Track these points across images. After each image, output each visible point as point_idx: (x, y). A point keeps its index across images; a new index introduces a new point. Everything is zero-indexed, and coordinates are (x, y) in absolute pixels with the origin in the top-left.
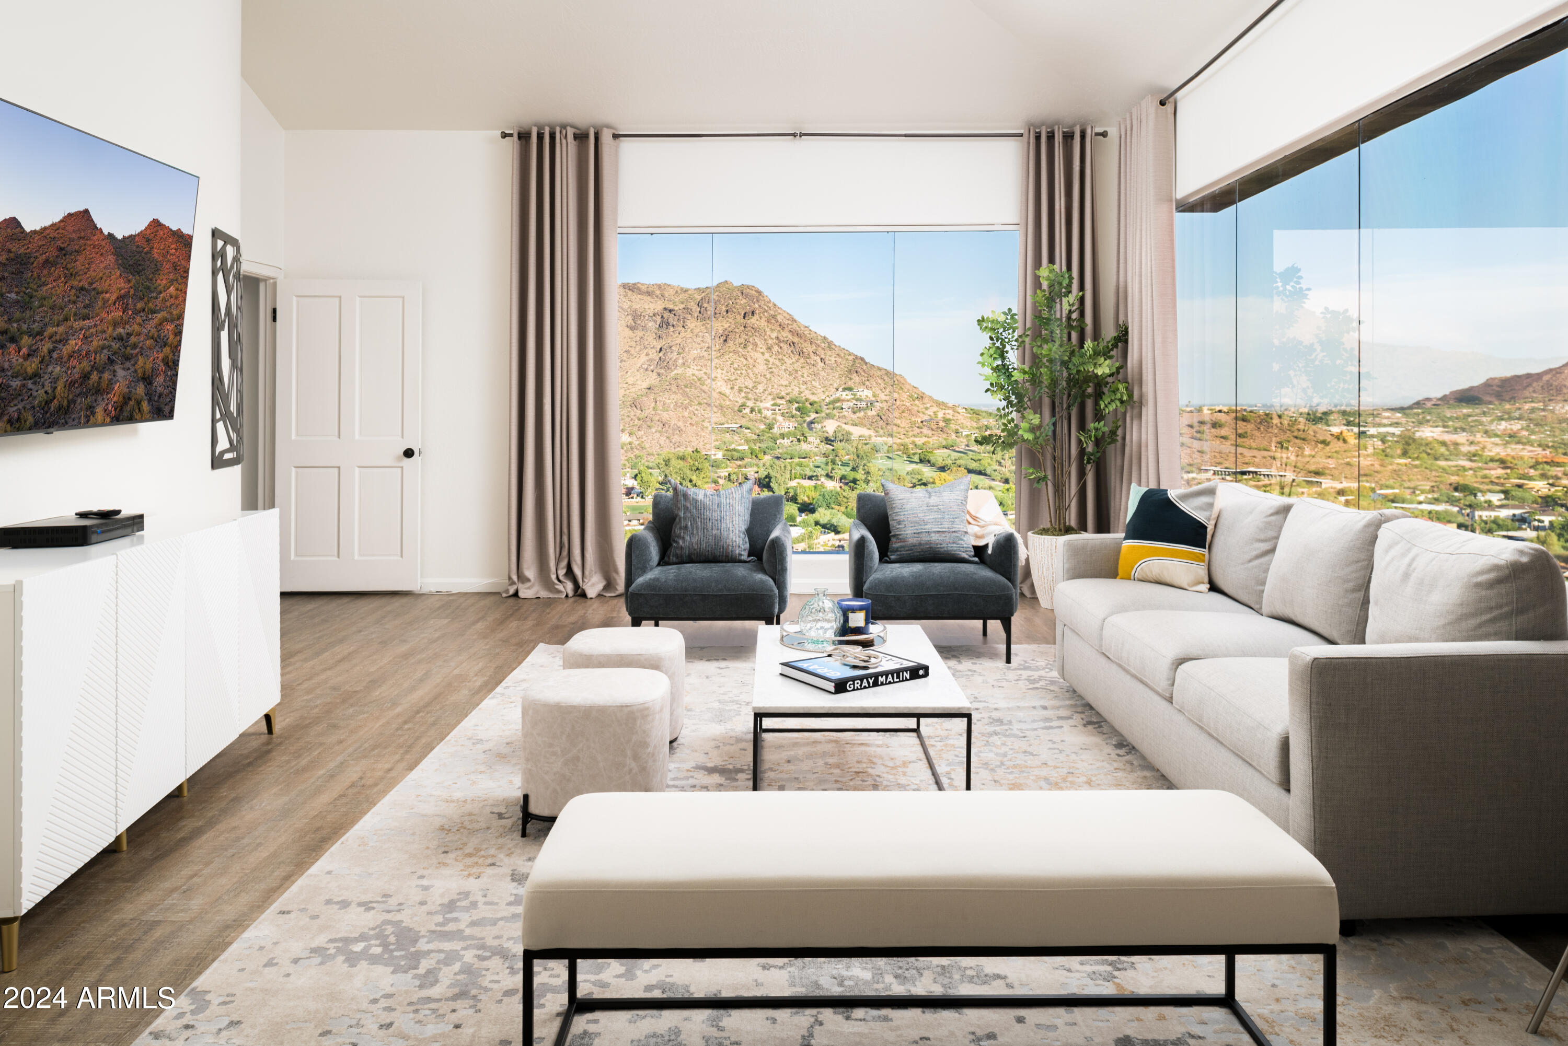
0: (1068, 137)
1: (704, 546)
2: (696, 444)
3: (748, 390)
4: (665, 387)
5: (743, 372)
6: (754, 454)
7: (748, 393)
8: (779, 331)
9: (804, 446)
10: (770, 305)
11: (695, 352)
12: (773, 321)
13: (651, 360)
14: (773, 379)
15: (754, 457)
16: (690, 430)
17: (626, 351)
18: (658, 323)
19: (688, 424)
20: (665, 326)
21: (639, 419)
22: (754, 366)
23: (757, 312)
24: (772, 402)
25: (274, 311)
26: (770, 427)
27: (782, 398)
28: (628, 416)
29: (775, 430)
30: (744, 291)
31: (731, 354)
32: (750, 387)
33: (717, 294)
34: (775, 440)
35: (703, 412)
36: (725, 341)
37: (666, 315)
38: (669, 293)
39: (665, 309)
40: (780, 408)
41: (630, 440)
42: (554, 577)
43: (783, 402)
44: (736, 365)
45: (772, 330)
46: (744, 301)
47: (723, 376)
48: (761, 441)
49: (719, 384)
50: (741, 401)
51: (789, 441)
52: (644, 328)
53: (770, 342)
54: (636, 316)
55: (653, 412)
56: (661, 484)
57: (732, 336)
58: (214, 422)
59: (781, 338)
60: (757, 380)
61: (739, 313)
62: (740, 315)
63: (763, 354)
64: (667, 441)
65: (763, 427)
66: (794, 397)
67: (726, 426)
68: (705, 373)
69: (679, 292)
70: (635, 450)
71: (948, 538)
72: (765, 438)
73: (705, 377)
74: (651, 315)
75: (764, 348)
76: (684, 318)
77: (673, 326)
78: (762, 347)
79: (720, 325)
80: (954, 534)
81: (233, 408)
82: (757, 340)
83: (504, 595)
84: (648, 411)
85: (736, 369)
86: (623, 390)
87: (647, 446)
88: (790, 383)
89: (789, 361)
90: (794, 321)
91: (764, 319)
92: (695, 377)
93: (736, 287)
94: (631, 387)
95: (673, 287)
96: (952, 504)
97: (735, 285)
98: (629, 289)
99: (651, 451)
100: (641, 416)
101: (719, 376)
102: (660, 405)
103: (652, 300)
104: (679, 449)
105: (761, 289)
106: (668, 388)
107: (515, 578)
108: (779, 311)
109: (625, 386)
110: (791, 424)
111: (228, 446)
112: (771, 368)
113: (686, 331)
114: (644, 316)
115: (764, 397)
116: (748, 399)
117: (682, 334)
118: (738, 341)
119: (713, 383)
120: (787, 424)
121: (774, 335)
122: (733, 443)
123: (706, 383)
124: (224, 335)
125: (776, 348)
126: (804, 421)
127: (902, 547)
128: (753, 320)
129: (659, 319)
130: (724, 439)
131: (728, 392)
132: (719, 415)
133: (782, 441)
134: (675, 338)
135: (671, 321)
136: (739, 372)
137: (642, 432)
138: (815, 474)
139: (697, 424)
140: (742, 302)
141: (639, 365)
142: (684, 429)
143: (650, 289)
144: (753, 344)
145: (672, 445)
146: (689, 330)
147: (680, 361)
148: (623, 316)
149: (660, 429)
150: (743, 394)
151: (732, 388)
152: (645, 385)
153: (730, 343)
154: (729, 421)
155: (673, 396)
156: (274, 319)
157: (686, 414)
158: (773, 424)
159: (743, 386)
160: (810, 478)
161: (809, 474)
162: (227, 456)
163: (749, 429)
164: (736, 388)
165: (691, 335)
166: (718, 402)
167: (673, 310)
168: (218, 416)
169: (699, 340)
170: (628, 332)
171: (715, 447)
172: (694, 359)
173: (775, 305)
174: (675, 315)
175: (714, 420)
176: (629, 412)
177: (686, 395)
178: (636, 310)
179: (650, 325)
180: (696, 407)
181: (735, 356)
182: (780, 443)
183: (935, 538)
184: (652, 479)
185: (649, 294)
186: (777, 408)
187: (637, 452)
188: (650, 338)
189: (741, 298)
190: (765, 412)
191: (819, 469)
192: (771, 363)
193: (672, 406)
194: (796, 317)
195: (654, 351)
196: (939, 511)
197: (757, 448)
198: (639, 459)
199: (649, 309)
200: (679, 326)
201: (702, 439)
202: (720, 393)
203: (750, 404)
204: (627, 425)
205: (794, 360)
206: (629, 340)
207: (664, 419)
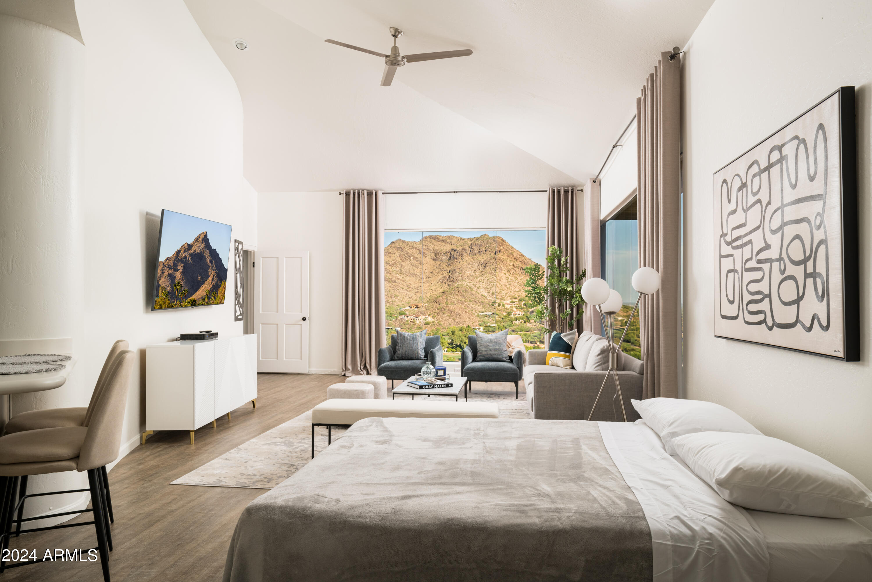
0: (566, 192)
1: (407, 353)
2: (468, 323)
3: (497, 294)
4: (452, 292)
5: (495, 284)
6: (500, 329)
7: (497, 295)
8: (514, 261)
9: (528, 325)
10: (509, 247)
11: (468, 273)
12: (511, 256)
13: (445, 277)
14: (511, 288)
15: (500, 330)
16: (465, 315)
17: (431, 272)
18: (448, 257)
19: (464, 312)
20: (452, 259)
21: (438, 309)
22: (500, 281)
23: (502, 251)
24: (510, 301)
25: (254, 263)
26: (509, 314)
27: (516, 298)
28: (432, 307)
29: (512, 316)
30: (495, 240)
31: (488, 274)
32: (498, 292)
33: (480, 241)
34: (512, 321)
35: (472, 306)
36: (485, 267)
37: (453, 252)
38: (454, 241)
39: (452, 249)
40: (515, 303)
41: (433, 320)
42: (359, 368)
43: (516, 300)
44: (490, 280)
45: (510, 261)
46: (495, 245)
47: (484, 286)
48: (504, 322)
49: (481, 290)
50: (493, 300)
51: (519, 322)
52: (441, 260)
53: (509, 267)
54: (437, 253)
55: (445, 305)
56: (449, 344)
57: (488, 264)
58: (235, 305)
59: (516, 266)
60: (502, 288)
61: (492, 252)
62: (493, 252)
63: (505, 274)
64: (453, 321)
65: (505, 314)
66: (523, 298)
67: (485, 313)
68: (473, 284)
69: (460, 240)
70: (436, 326)
71: (498, 352)
72: (506, 320)
73: (473, 286)
74: (445, 252)
75: (506, 271)
76: (462, 254)
77: (456, 258)
78: (505, 270)
79: (482, 258)
80: (500, 351)
81: (241, 301)
82: (502, 266)
83: (340, 375)
84: (443, 305)
85: (490, 282)
86: (430, 293)
87: (442, 323)
88: (520, 290)
89: (520, 278)
90: (523, 256)
91: (506, 255)
92: (468, 287)
93: (491, 237)
94: (434, 291)
95: (456, 238)
96: (500, 340)
97: (490, 236)
98: (433, 239)
99: (444, 327)
100: (439, 308)
101: (481, 286)
102: (449, 301)
103: (445, 245)
104: (459, 325)
105: (504, 238)
106: (454, 292)
107: (344, 368)
108: (514, 250)
109: (431, 291)
110: (521, 313)
111: (239, 314)
112: (510, 282)
113: (463, 262)
114: (441, 253)
115: (506, 298)
116: (497, 299)
117: (461, 263)
118: (492, 267)
119: (478, 290)
120: (519, 313)
121: (511, 264)
122: (489, 323)
123: (474, 290)
124: (238, 275)
125: (513, 271)
126: (528, 311)
127: (481, 355)
128: (500, 256)
129: (448, 255)
130: (484, 321)
131: (486, 294)
132: (481, 307)
133: (516, 322)
134: (458, 265)
135: (455, 256)
136: (492, 284)
137: (440, 316)
138: (534, 340)
139: (469, 312)
140: (494, 246)
141: (438, 280)
142: (462, 315)
143: (444, 239)
144: (500, 268)
145: (455, 323)
146: (465, 261)
147: (460, 278)
148: (430, 253)
149: (449, 314)
150: (494, 296)
151: (488, 293)
152: (441, 290)
153: (487, 268)
154: (487, 311)
155: (456, 297)
156: (254, 266)
157: (463, 306)
158: (511, 313)
159: (495, 291)
160: (531, 343)
161: (531, 340)
162: (239, 317)
163: (497, 315)
164: (491, 292)
165: (466, 263)
166: (481, 300)
167: (456, 250)
168: (237, 303)
169: (470, 266)
170: (432, 262)
171: (479, 325)
172: (468, 277)
173: (512, 247)
174: (457, 253)
175: (479, 310)
176: (433, 305)
177: (463, 296)
178: (436, 250)
179: (444, 258)
180: (468, 303)
181: (490, 275)
182: (515, 323)
183: (493, 352)
184: (445, 341)
185: (443, 241)
186: (513, 304)
187: (437, 327)
188: (444, 266)
189: (493, 243)
190: (506, 306)
191: (536, 338)
192: (510, 279)
193: (456, 302)
194: (524, 254)
195: (446, 272)
196: (495, 342)
197: (502, 325)
198: (438, 330)
199: (444, 249)
200: (459, 259)
201: (472, 320)
202: (482, 295)
203: (498, 301)
204: (432, 312)
205: (522, 277)
206: (433, 266)
207: (451, 309)
